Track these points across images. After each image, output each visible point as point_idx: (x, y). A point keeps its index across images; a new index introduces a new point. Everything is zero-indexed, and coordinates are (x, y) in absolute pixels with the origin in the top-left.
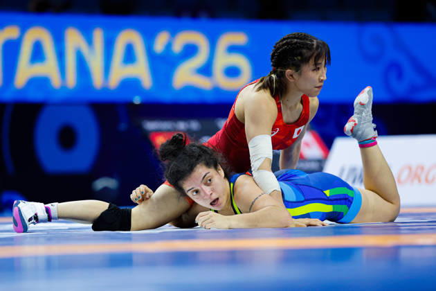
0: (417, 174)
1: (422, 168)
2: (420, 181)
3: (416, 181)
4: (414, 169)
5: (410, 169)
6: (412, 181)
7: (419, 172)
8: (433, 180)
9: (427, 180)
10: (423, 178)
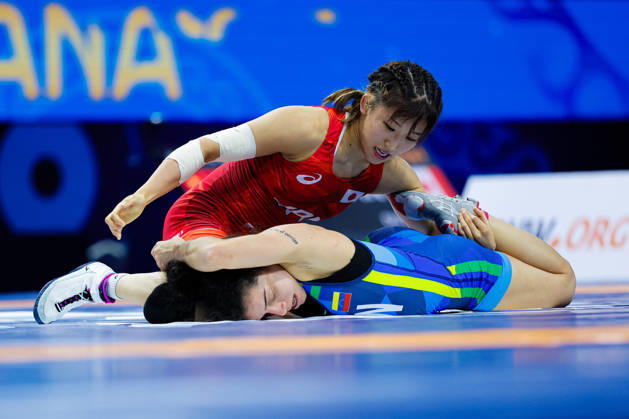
0: (598, 233)
1: (606, 223)
2: (602, 243)
3: (596, 244)
4: (592, 223)
5: (587, 224)
6: (590, 244)
7: (601, 228)
8: (624, 240)
9: (613, 243)
10: (607, 238)
